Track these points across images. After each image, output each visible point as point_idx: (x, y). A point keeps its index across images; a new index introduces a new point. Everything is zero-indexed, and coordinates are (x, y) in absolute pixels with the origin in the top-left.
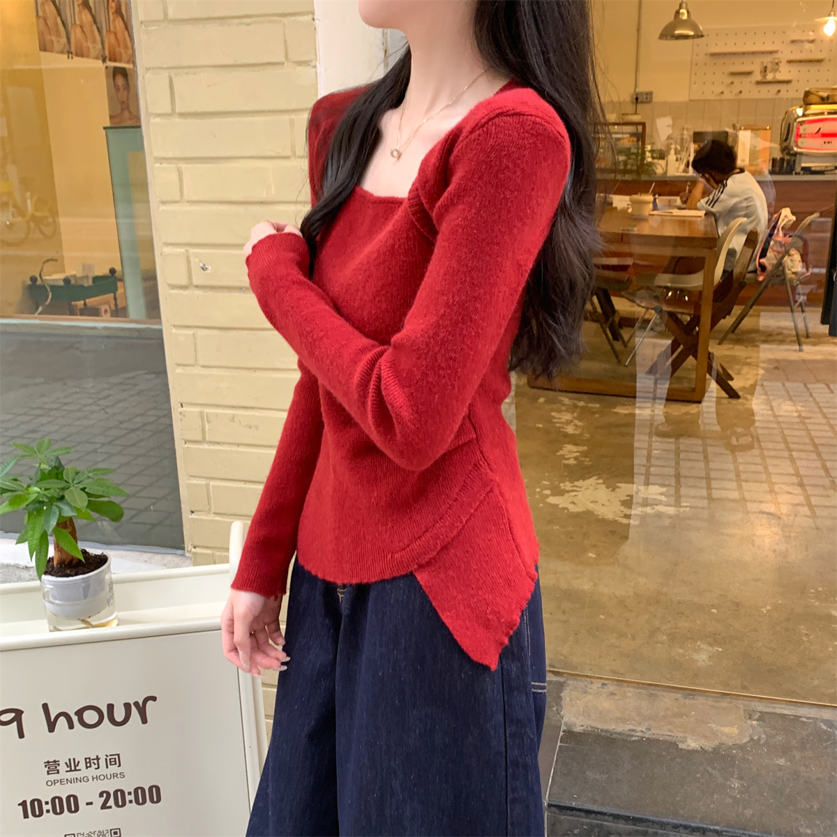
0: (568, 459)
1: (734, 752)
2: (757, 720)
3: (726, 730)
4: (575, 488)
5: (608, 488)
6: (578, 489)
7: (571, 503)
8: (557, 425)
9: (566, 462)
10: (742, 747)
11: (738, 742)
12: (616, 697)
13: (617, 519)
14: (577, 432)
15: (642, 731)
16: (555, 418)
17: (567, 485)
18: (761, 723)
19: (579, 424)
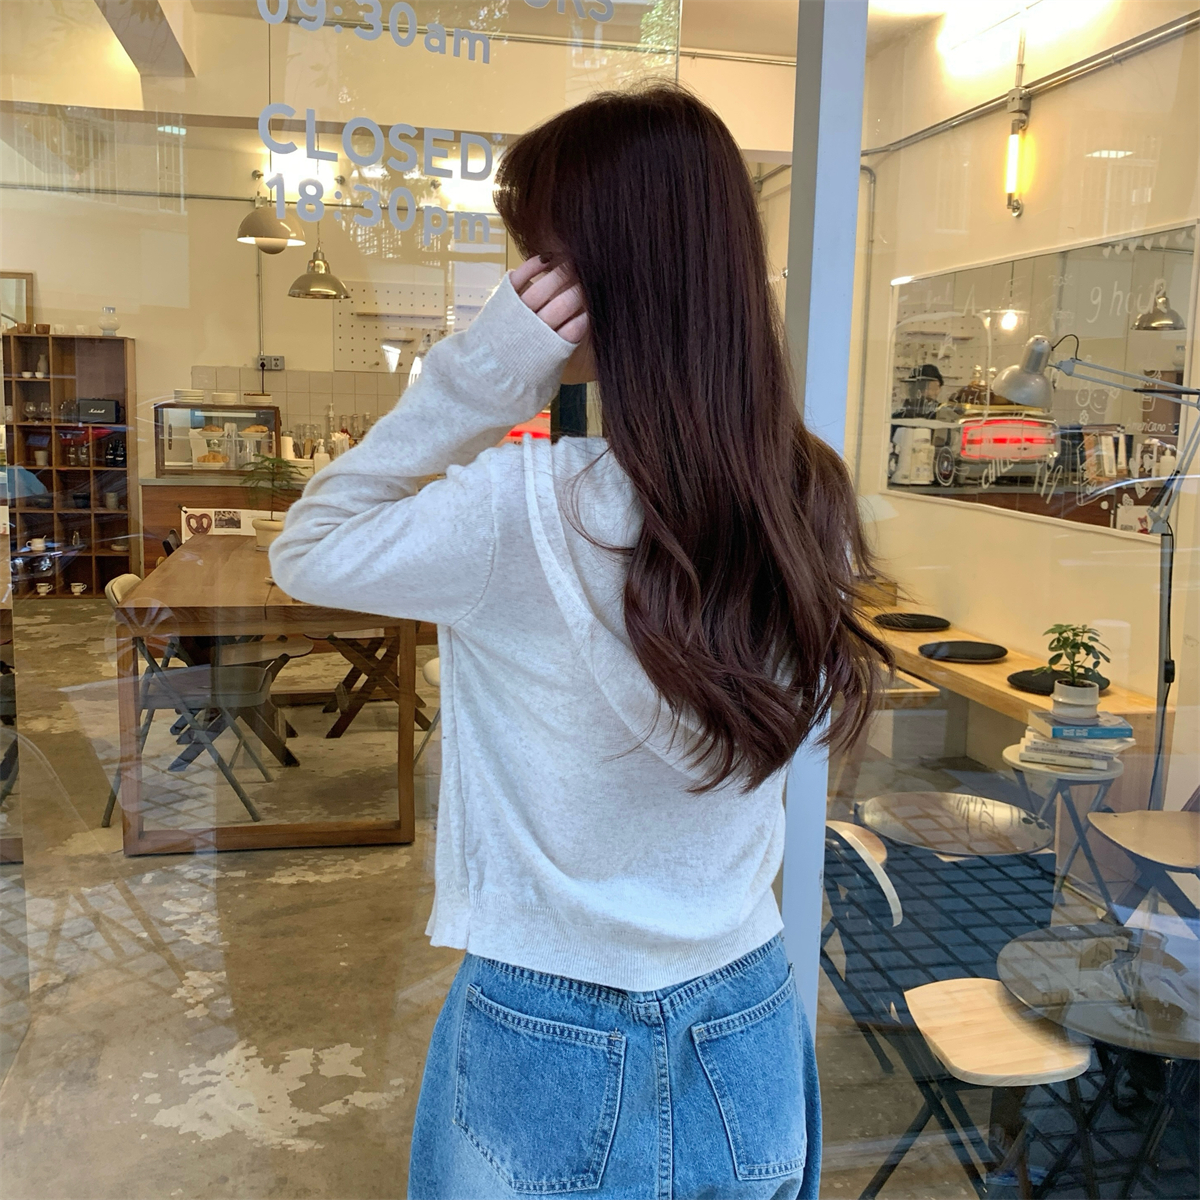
0: (192, 1007)
4: (207, 1078)
5: (266, 1067)
6: (214, 1079)
7: (201, 1118)
8: (173, 928)
9: (188, 1014)
13: (285, 1142)
16: (170, 913)
17: (191, 1074)
19: (212, 919)
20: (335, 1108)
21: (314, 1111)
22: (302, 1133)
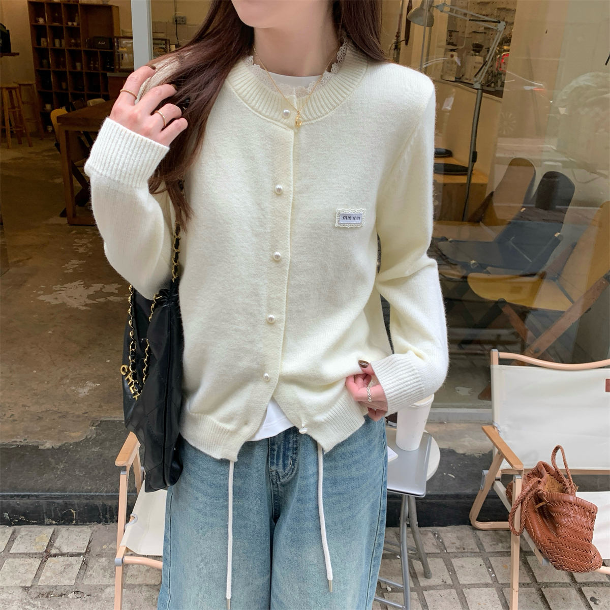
0: (68, 270)
1: (71, 447)
2: (96, 426)
3: (73, 434)
4: (62, 289)
5: (84, 287)
6: (64, 289)
7: (54, 299)
8: (75, 247)
9: (66, 272)
10: (77, 444)
11: (77, 441)
12: (16, 422)
13: (79, 307)
14: (85, 251)
15: (21, 442)
16: (76, 243)
17: (57, 287)
18: (98, 427)
19: (89, 245)
20: (102, 300)
21: (95, 300)
22: (86, 305)
